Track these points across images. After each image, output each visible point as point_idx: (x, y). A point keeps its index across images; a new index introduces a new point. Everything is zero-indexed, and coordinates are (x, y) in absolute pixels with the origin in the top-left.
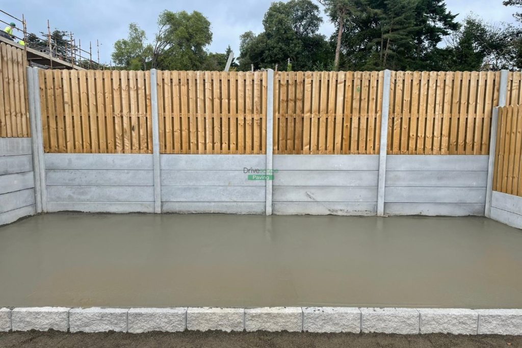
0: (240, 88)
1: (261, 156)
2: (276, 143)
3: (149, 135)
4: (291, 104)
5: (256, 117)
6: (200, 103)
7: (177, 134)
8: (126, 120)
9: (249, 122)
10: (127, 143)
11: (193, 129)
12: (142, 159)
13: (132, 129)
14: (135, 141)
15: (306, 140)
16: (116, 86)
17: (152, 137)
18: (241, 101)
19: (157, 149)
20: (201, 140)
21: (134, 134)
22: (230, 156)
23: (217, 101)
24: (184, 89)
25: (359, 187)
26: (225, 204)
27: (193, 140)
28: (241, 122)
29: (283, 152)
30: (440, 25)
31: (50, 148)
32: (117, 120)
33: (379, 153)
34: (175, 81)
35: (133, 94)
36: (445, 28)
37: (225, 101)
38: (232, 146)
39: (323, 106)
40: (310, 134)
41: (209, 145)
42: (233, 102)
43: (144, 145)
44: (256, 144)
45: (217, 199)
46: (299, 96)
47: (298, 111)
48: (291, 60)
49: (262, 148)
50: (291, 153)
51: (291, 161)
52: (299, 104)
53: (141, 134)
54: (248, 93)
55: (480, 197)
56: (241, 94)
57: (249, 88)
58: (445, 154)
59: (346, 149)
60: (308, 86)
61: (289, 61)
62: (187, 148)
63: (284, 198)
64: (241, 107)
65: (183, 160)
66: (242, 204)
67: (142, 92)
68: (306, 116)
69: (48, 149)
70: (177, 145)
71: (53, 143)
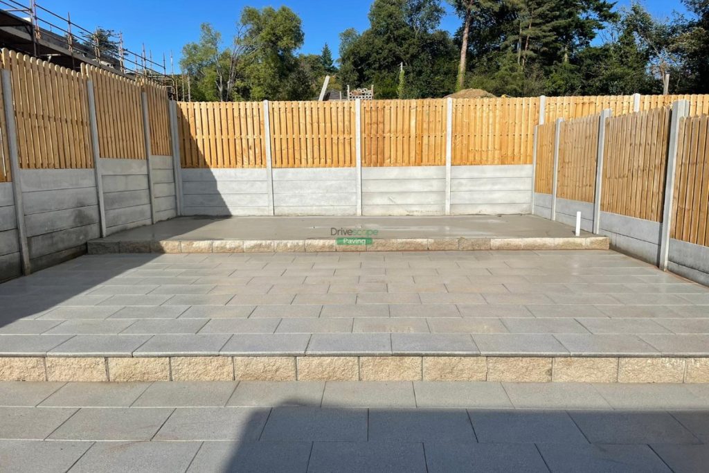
0: (334, 114)
1: (352, 168)
2: (363, 157)
3: (262, 154)
4: (374, 126)
5: (347, 137)
6: (302, 127)
7: (284, 152)
8: (244, 142)
9: (341, 141)
10: (245, 159)
11: (297, 148)
12: (259, 172)
13: (249, 148)
14: (252, 158)
15: (387, 155)
16: (236, 114)
17: (265, 154)
18: (334, 124)
19: (269, 164)
20: (304, 156)
21: (251, 152)
22: (327, 169)
23: (315, 125)
24: (289, 115)
25: (431, 192)
26: (324, 207)
27: (297, 156)
28: (335, 141)
29: (369, 165)
30: (594, 15)
31: (186, 164)
32: (238, 142)
33: (445, 164)
34: (283, 110)
35: (249, 120)
36: (600, 20)
37: (322, 125)
38: (329, 161)
39: (400, 127)
40: (390, 150)
41: (310, 160)
42: (328, 125)
43: (258, 161)
44: (348, 158)
45: (317, 204)
46: (380, 119)
47: (380, 132)
48: (404, 65)
49: (352, 162)
50: (375, 165)
51: (375, 172)
52: (381, 126)
53: (257, 152)
54: (340, 118)
55: (527, 198)
56: (334, 119)
57: (340, 114)
58: (498, 164)
59: (419, 162)
60: (387, 112)
61: (402, 66)
62: (294, 162)
63: (370, 203)
64: (334, 129)
65: (291, 172)
66: (338, 207)
67: (256, 119)
68: (387, 135)
69: (184, 165)
70: (285, 161)
71: (188, 161)
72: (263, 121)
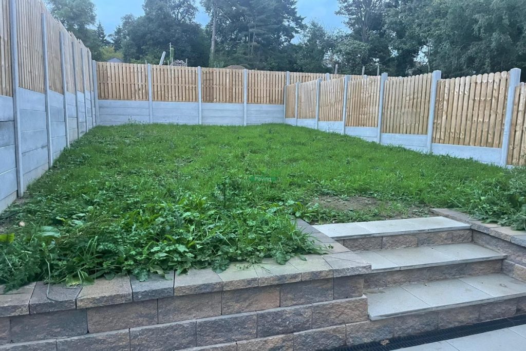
0: (187, 73)
1: (196, 103)
2: (203, 97)
3: (147, 93)
4: (208, 81)
5: (194, 86)
6: (169, 80)
7: (159, 93)
8: (136, 86)
9: (190, 88)
10: (137, 96)
11: (166, 91)
12: (144, 103)
13: (139, 90)
14: (141, 95)
15: (215, 97)
16: (132, 71)
18: (187, 79)
19: (151, 99)
20: (170, 95)
21: (141, 92)
22: (183, 103)
23: (177, 79)
24: (162, 73)
25: (237, 117)
27: (166, 95)
28: (187, 88)
29: (205, 102)
30: (293, 24)
32: (133, 86)
33: (244, 103)
34: (158, 69)
35: (139, 74)
36: (296, 27)
37: (180, 79)
38: (184, 99)
39: (221, 83)
40: (216, 94)
41: (173, 98)
42: (184, 79)
43: (144, 97)
44: (194, 98)
46: (211, 78)
47: (211, 85)
49: (196, 100)
50: (209, 102)
51: (209, 105)
52: (211, 81)
53: (143, 92)
54: (190, 76)
56: (187, 76)
57: (190, 74)
58: (269, 104)
59: (231, 101)
60: (214, 74)
61: (170, 45)
62: (164, 99)
63: (206, 122)
64: (187, 81)
65: (163, 104)
67: (143, 74)
68: (214, 86)
69: (100, 97)
70: (159, 98)
71: (103, 95)
72: (147, 75)
